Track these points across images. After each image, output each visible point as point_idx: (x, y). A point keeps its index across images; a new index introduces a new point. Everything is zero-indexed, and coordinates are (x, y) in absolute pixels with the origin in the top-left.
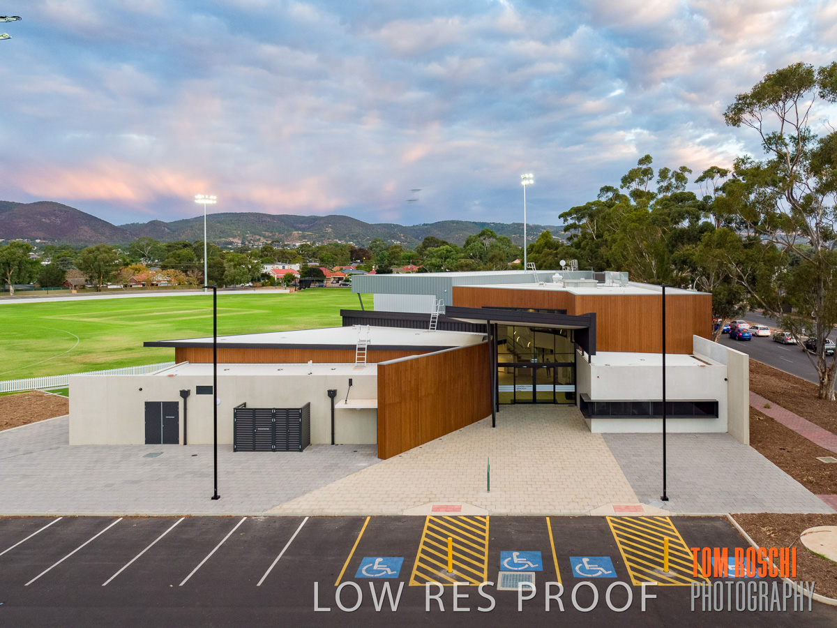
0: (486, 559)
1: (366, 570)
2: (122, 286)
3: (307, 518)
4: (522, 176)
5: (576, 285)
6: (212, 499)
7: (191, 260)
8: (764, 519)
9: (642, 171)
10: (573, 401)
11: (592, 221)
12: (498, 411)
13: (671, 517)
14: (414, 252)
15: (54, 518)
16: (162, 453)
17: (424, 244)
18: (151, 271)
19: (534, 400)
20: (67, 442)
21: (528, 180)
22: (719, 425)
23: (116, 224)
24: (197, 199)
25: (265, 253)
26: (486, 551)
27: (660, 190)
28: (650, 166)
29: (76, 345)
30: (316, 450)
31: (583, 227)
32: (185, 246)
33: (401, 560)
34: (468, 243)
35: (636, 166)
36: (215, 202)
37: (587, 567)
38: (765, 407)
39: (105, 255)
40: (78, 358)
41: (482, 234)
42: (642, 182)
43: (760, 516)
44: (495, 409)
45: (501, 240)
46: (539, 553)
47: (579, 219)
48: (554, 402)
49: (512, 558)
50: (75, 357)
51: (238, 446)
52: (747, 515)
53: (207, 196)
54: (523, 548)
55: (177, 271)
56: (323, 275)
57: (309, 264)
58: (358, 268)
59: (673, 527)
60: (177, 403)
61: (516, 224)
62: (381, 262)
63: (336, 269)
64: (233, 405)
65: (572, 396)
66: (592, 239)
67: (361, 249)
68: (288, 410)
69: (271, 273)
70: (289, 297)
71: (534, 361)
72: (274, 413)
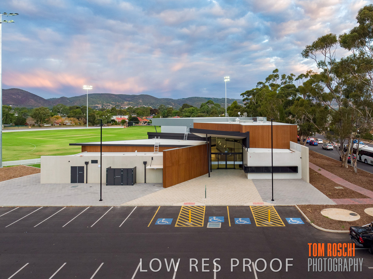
0: (203, 219)
1: (159, 222)
2: (51, 125)
3: (136, 207)
4: (225, 78)
5: (245, 122)
6: (100, 201)
7: (80, 114)
8: (309, 206)
9: (274, 75)
10: (242, 168)
11: (254, 97)
12: (211, 172)
13: (274, 206)
14: (178, 111)
15: (40, 207)
16: (78, 186)
17: (182, 107)
18: (63, 119)
19: (226, 168)
20: (40, 182)
21: (227, 79)
22: (298, 176)
23: (46, 99)
24: (84, 87)
25: (113, 111)
26: (204, 217)
27: (282, 84)
28: (277, 73)
29: (35, 148)
30: (139, 185)
31: (251, 99)
32: (77, 108)
33: (172, 219)
34: (202, 106)
35: (272, 74)
36: (92, 89)
37: (241, 221)
38: (319, 170)
39: (43, 111)
40: (37, 153)
41: (208, 102)
42: (274, 80)
43: (308, 205)
44: (210, 170)
45: (216, 105)
46: (223, 217)
47: (248, 96)
48: (234, 168)
49: (213, 218)
50: (35, 153)
51: (108, 183)
52: (303, 205)
54: (217, 215)
55: (75, 118)
56: (139, 120)
57: (132, 116)
58: (154, 117)
59: (274, 209)
60: (84, 167)
61: (223, 98)
62: (164, 115)
63: (144, 118)
64: (106, 168)
65: (241, 166)
66: (254, 104)
67: (155, 109)
68: (128, 169)
69: (115, 119)
70: (124, 130)
71: (226, 152)
72: (122, 170)
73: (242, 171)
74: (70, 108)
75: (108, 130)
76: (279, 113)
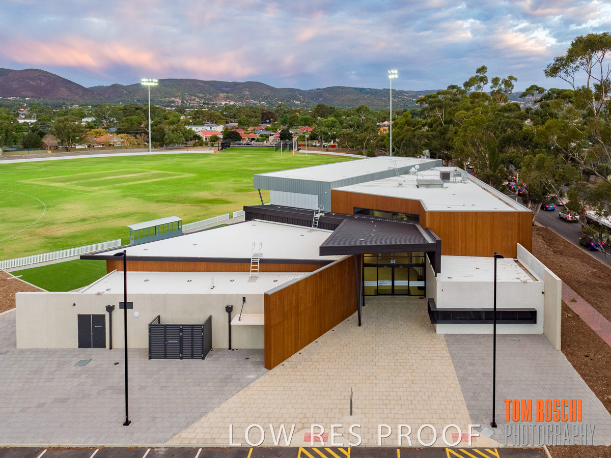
2: (86, 146)
3: (201, 449)
4: (389, 72)
6: (124, 424)
9: (479, 78)
10: (423, 293)
12: (364, 305)
16: (91, 360)
18: (109, 136)
19: (393, 292)
22: (536, 329)
23: (86, 87)
24: (143, 82)
28: (485, 75)
29: (42, 215)
30: (216, 356)
32: (137, 108)
36: (157, 84)
38: (572, 301)
39: (72, 123)
41: (360, 109)
42: (479, 86)
43: (570, 449)
48: (409, 294)
51: (154, 354)
52: (560, 447)
53: (150, 80)
55: (129, 135)
56: (240, 135)
57: (230, 125)
60: (104, 316)
61: (385, 89)
62: (284, 123)
63: (251, 129)
64: (149, 318)
65: (422, 289)
66: (441, 124)
67: (269, 113)
68: (192, 326)
69: (201, 134)
70: (213, 158)
71: (393, 262)
72: (181, 328)
73: (425, 303)
74: (125, 110)
75: (186, 158)
76: (489, 155)
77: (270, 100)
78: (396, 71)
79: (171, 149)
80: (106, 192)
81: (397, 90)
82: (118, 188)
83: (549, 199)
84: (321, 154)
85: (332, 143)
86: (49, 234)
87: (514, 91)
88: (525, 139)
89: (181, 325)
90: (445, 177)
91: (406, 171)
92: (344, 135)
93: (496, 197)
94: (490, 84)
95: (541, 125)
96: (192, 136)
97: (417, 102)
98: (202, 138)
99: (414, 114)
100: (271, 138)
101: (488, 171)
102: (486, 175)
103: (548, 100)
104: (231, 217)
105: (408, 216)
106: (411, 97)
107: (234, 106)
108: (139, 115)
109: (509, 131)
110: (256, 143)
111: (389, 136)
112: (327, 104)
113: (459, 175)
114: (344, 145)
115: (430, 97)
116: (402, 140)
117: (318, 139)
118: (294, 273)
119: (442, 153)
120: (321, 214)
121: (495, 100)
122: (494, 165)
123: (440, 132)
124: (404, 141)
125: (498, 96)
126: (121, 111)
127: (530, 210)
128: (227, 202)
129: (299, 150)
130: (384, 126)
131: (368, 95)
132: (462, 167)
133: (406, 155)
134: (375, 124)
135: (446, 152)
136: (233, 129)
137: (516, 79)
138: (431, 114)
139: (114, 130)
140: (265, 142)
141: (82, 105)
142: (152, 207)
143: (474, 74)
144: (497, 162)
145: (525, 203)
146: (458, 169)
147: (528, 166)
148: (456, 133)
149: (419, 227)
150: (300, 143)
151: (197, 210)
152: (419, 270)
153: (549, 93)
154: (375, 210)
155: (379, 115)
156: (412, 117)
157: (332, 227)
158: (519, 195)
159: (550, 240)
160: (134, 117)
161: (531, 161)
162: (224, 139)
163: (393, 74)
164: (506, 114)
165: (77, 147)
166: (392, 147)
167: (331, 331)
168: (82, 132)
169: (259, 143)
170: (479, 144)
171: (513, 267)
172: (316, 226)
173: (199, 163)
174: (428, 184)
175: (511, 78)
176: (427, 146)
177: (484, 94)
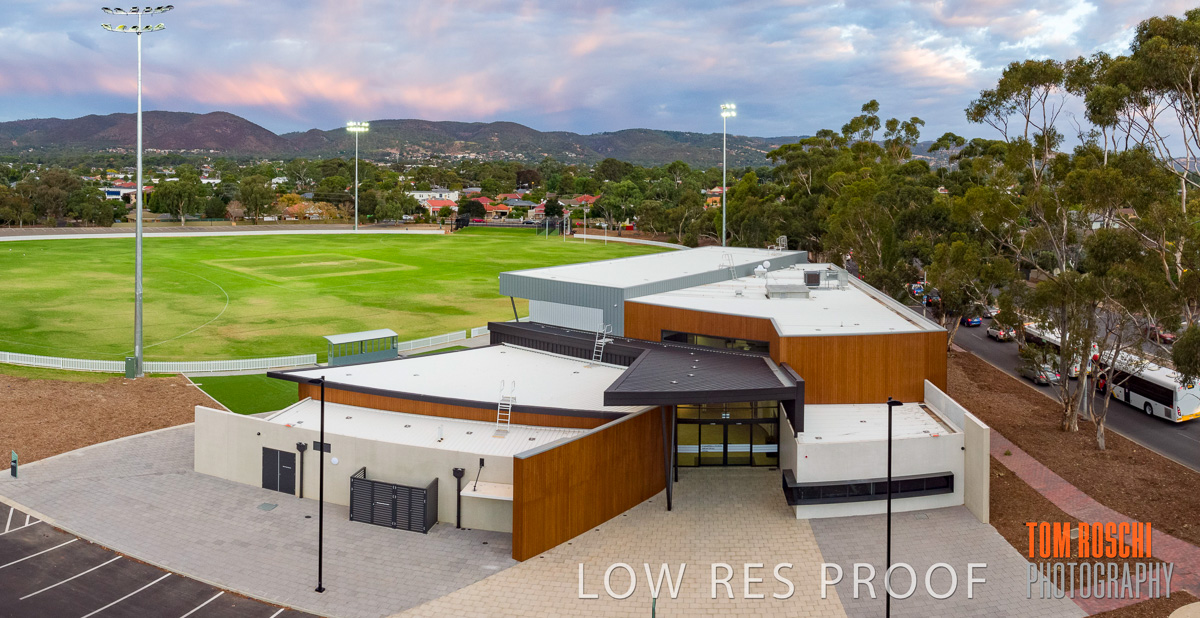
4: (722, 106)
6: (317, 590)
9: (867, 119)
11: (806, 170)
12: (676, 480)
15: (165, 572)
16: (277, 505)
18: (304, 203)
19: (725, 461)
20: (193, 465)
22: (954, 499)
28: (875, 113)
29: (224, 309)
30: (444, 532)
36: (367, 130)
38: (1006, 454)
39: (261, 186)
42: (867, 132)
48: (751, 463)
50: (223, 328)
51: (356, 515)
55: (329, 204)
56: (484, 208)
57: (469, 190)
60: (294, 455)
61: (715, 134)
62: (552, 188)
63: (500, 197)
64: (352, 468)
65: (775, 456)
66: (806, 194)
67: (529, 171)
68: (411, 489)
69: (426, 204)
70: (444, 242)
71: (726, 416)
72: (395, 489)
73: (778, 476)
74: (324, 166)
75: (404, 241)
76: (882, 243)
77: (530, 151)
78: (733, 106)
79: (384, 227)
80: (299, 285)
81: (735, 135)
82: (314, 280)
83: (973, 309)
84: (609, 241)
85: (627, 223)
86: (231, 335)
87: (919, 141)
88: (937, 218)
89: (395, 485)
90: (812, 280)
91: (748, 271)
92: (647, 210)
93: (892, 310)
94: (883, 129)
95: (959, 195)
96: (414, 208)
97: (768, 157)
98: (427, 210)
99: (763, 176)
100: (531, 213)
101: (880, 269)
102: (878, 275)
103: (970, 156)
104: (469, 335)
105: (751, 343)
106: (758, 147)
107: (475, 160)
108: (342, 174)
109: (913, 204)
110: (507, 220)
111: (722, 212)
112: (621, 159)
113: (835, 277)
114: (647, 226)
115: (789, 148)
116: (743, 219)
117: (604, 217)
118: (562, 429)
119: (808, 241)
120: (607, 340)
121: (890, 154)
122: (890, 259)
123: (804, 207)
124: (746, 221)
125: (896, 149)
126: (320, 169)
127: (944, 329)
128: (463, 313)
129: (573, 233)
130: (714, 195)
131: (687, 144)
132: (838, 262)
133: (750, 244)
134: (699, 192)
135: (813, 239)
136: (473, 197)
137: (922, 123)
138: (790, 176)
139: (310, 195)
140: (522, 219)
141: (272, 160)
142: (358, 312)
143: (859, 113)
144: (894, 254)
145: (936, 316)
146: (833, 267)
147: (939, 261)
148: (829, 208)
149: (768, 361)
150: (575, 222)
151: (418, 322)
152: (769, 428)
153: (971, 146)
154: (697, 335)
155: (705, 177)
156: (760, 181)
157: (625, 360)
158: (929, 304)
159: (973, 369)
160: (337, 178)
161: (945, 252)
162: (460, 212)
163: (729, 111)
164: (908, 179)
165: (266, 219)
166: (727, 230)
167: (621, 516)
168: (271, 198)
169: (512, 220)
170: (866, 227)
171: (918, 415)
172: (598, 358)
173: (423, 249)
174: (785, 292)
175: (915, 120)
176: (783, 229)
177: (874, 146)
